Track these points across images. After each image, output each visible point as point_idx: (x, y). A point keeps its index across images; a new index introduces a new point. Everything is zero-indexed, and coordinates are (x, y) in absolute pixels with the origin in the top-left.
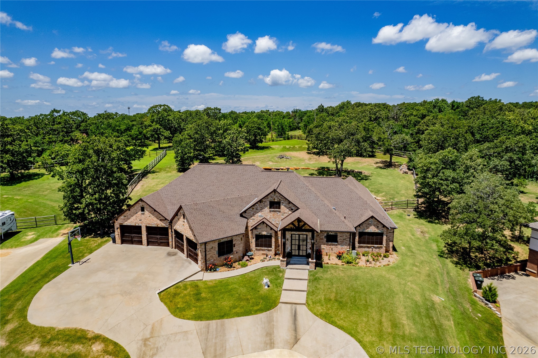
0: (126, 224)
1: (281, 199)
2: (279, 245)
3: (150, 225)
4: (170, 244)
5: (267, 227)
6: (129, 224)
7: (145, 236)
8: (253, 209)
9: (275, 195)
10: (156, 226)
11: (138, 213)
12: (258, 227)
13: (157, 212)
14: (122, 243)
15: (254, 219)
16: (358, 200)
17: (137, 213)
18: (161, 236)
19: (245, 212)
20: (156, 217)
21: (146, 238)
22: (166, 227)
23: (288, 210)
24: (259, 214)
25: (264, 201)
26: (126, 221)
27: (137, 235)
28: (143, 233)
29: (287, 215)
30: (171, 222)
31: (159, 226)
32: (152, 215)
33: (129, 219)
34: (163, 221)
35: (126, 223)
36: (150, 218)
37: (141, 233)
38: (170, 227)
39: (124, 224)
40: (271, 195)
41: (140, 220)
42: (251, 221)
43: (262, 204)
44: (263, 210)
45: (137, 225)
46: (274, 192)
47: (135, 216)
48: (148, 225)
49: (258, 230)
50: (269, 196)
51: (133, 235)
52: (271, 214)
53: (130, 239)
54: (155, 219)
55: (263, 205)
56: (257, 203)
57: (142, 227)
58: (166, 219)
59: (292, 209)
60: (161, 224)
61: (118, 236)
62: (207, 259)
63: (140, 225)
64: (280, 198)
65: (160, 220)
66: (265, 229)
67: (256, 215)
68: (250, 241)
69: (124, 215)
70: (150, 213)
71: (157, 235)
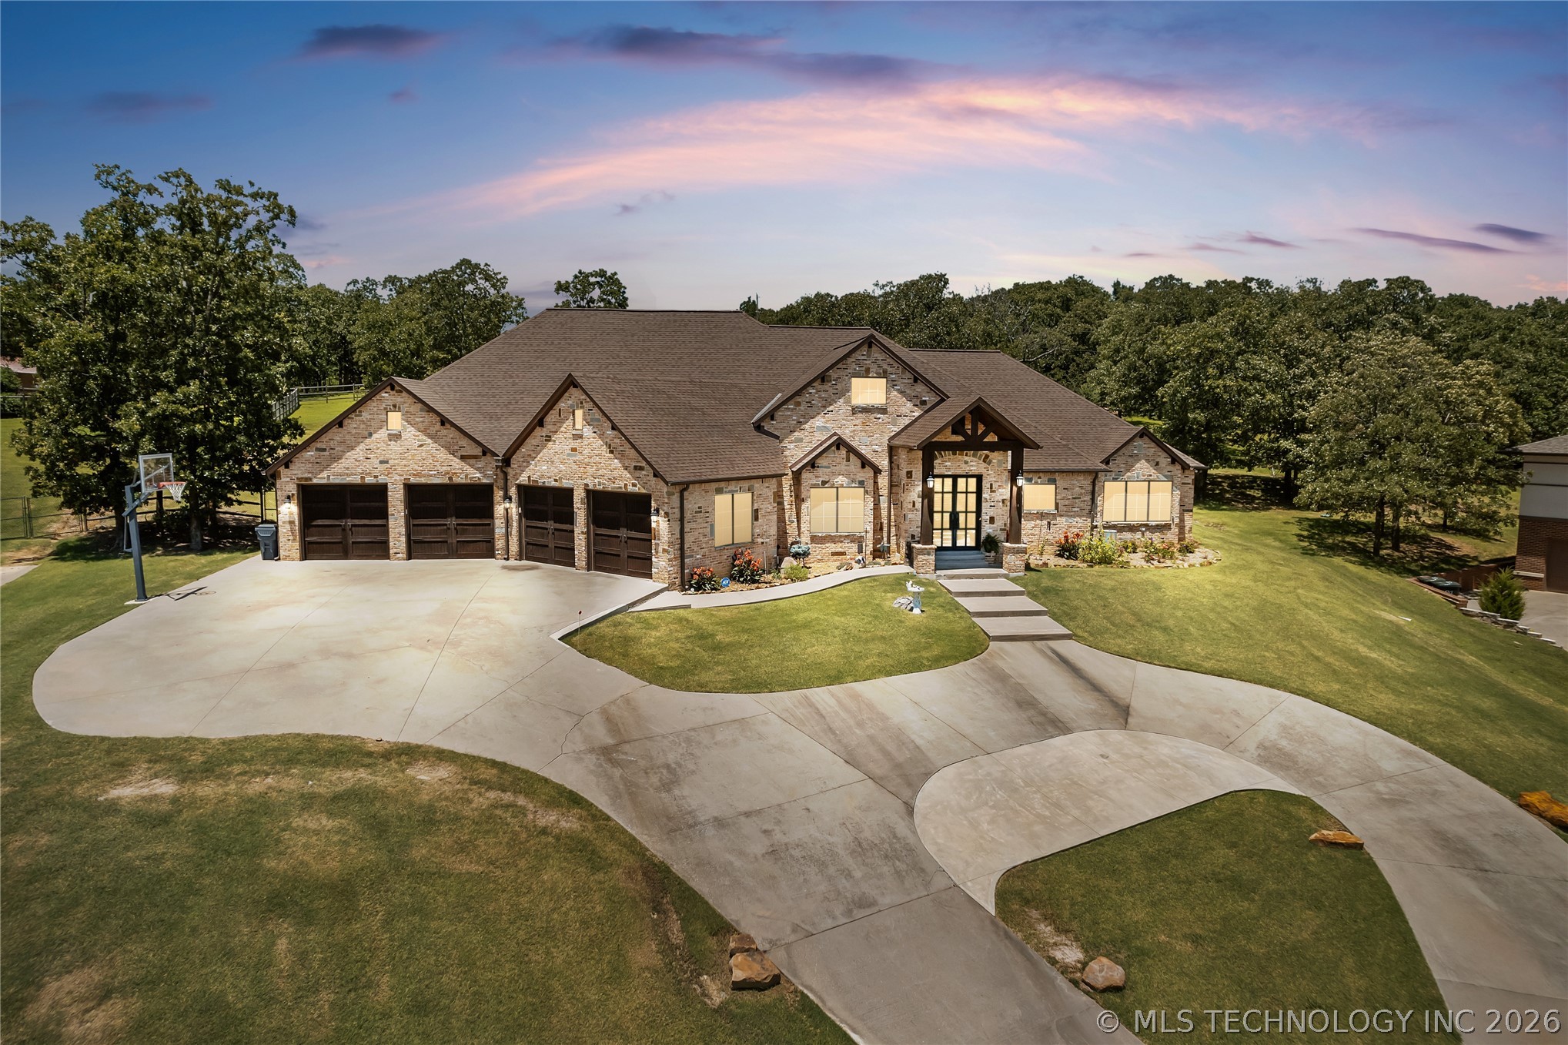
0: (322, 478)
1: (889, 370)
2: (882, 524)
3: (423, 480)
4: (500, 544)
5: (848, 460)
6: (335, 480)
7: (402, 521)
8: (798, 404)
9: (869, 355)
10: (446, 481)
11: (375, 436)
12: (820, 462)
13: (453, 425)
14: (305, 555)
15: (801, 440)
16: (1075, 405)
17: (370, 435)
18: (460, 521)
19: (771, 415)
20: (447, 448)
21: (403, 530)
22: (485, 481)
23: (909, 405)
24: (819, 421)
25: (836, 376)
26: (325, 468)
27: (367, 522)
28: (391, 510)
29: (907, 421)
30: (507, 461)
31: (457, 480)
32: (430, 441)
33: (336, 459)
34: (472, 461)
35: (325, 474)
36: (423, 452)
37: (383, 514)
38: (501, 483)
39: (315, 481)
40: (857, 355)
41: (381, 462)
42: (792, 446)
43: (827, 386)
44: (831, 408)
45: (369, 480)
46: (865, 347)
47: (362, 446)
48: (413, 480)
49: (820, 471)
50: (850, 360)
51: (350, 522)
52: (857, 422)
53: (338, 538)
54: (443, 454)
55: (832, 391)
56: (809, 384)
57: (390, 487)
58: (486, 451)
59: (924, 403)
60: (468, 473)
61: (288, 527)
62: (686, 546)
63: (382, 479)
64: (885, 367)
65: (463, 458)
66: (843, 468)
67: (807, 426)
68: (787, 516)
69: (319, 445)
70: (425, 432)
71: (445, 517)
